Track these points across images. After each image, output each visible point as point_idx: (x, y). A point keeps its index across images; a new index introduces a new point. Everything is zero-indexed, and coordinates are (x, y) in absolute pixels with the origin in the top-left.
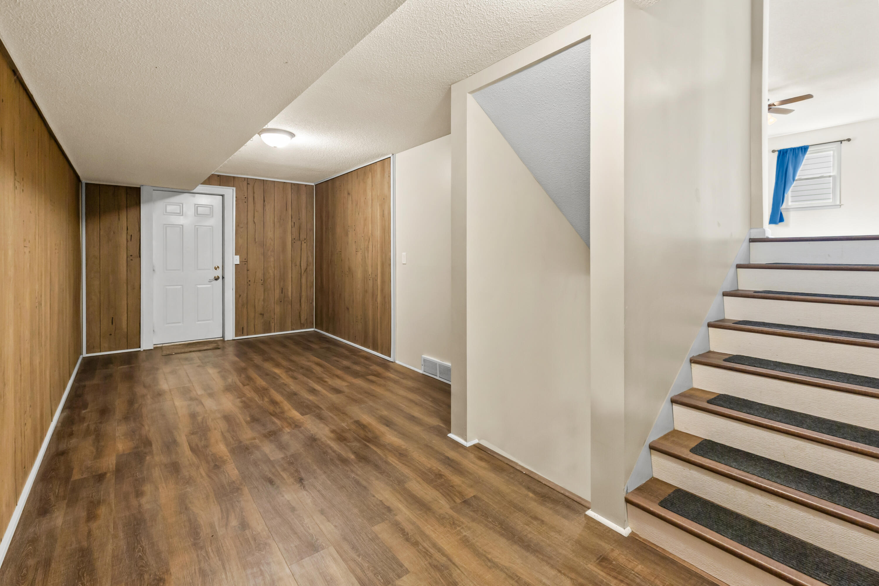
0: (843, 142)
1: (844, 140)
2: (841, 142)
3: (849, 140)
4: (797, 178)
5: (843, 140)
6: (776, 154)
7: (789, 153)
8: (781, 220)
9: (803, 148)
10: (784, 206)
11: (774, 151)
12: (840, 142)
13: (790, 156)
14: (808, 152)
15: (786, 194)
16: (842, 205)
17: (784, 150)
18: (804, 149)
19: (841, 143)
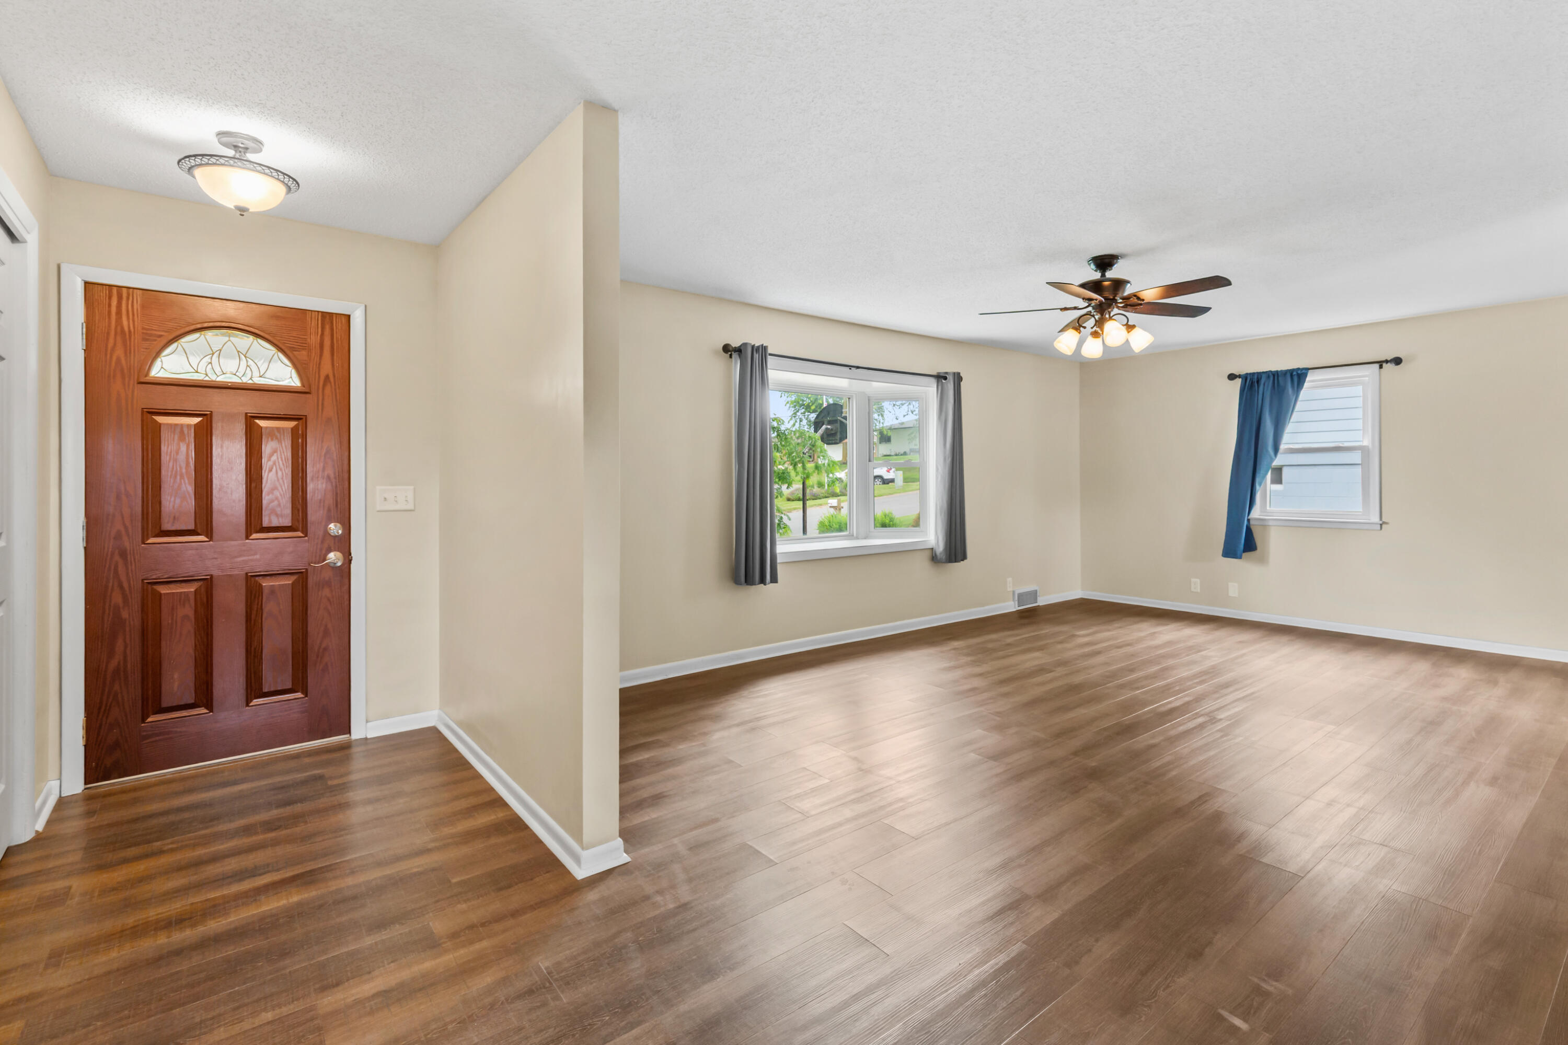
0: (1384, 365)
1: (1387, 362)
2: (1381, 364)
3: (1397, 361)
4: (1283, 447)
5: (1384, 359)
6: (1238, 382)
7: (1264, 384)
8: (1250, 545)
9: (1295, 373)
10: (1256, 513)
11: (1232, 377)
12: (1377, 366)
13: (1265, 389)
14: (1306, 385)
15: (1260, 485)
16: (1384, 523)
17: (1253, 374)
18: (1298, 377)
19: (1381, 367)
